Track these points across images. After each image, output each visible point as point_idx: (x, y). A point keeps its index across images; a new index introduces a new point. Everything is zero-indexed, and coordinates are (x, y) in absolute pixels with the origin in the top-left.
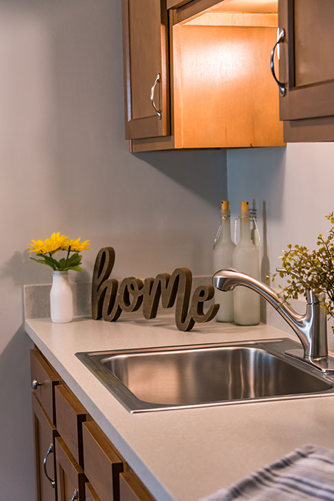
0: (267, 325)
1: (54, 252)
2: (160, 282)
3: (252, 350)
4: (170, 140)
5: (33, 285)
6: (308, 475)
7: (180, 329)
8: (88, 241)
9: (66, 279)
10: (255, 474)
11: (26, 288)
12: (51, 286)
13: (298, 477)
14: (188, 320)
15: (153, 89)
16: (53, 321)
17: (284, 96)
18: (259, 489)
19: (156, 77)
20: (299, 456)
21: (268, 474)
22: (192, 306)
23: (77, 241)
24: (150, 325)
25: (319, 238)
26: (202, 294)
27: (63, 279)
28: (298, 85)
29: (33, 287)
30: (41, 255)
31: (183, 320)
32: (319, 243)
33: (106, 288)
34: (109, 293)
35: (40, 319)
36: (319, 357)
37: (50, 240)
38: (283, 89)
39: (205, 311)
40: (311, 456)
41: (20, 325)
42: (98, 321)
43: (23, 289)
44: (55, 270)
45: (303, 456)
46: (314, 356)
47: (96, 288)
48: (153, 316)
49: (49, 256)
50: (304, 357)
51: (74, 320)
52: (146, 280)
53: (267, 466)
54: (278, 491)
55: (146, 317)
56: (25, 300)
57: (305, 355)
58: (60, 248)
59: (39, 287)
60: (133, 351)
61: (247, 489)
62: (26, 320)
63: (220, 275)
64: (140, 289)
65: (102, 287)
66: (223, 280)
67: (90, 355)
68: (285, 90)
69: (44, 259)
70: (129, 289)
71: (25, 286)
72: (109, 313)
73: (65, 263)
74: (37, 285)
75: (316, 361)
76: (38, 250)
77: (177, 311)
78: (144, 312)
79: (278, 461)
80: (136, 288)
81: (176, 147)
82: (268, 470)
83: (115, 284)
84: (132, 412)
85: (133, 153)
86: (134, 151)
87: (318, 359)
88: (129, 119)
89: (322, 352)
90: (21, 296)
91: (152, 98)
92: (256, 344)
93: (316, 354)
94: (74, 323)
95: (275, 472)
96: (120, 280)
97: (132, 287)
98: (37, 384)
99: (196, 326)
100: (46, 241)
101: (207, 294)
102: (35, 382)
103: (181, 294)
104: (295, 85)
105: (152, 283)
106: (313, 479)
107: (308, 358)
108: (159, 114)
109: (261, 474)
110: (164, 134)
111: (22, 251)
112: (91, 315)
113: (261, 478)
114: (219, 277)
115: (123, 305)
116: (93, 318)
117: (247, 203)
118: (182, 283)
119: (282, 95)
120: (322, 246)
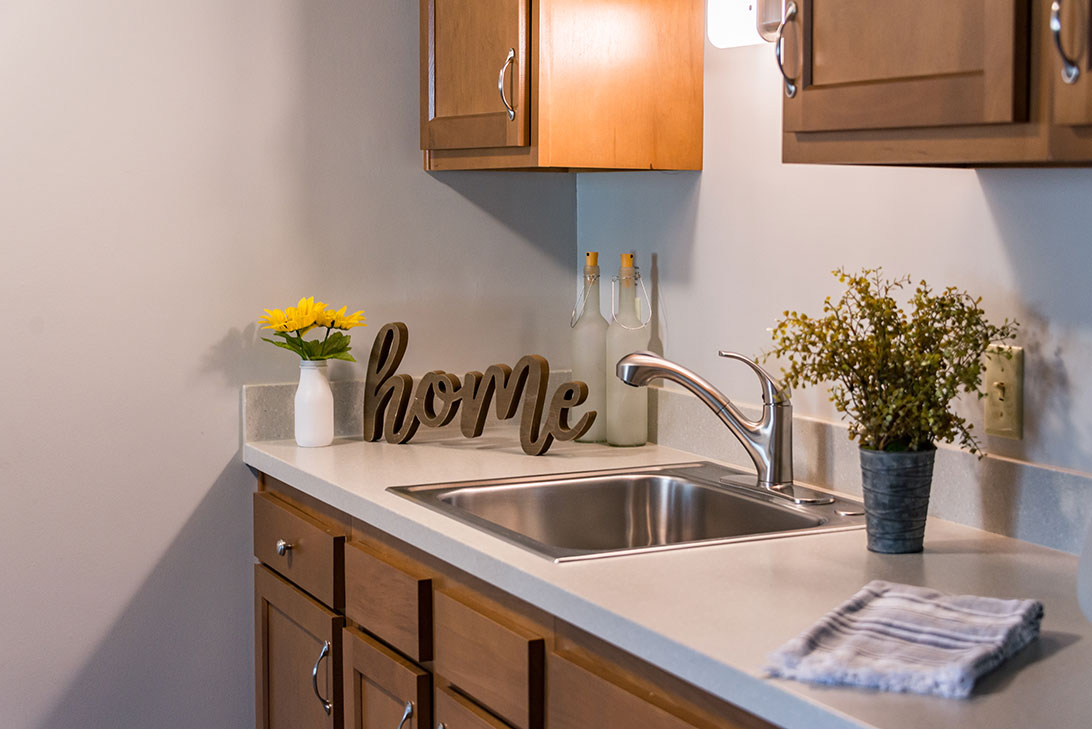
0: (659, 445)
1: (306, 328)
2: (493, 377)
3: (665, 480)
4: (528, 153)
5: (260, 385)
6: (897, 617)
7: (528, 451)
8: (363, 312)
9: (323, 373)
10: (828, 619)
11: (247, 390)
12: (297, 386)
13: (884, 620)
14: (542, 438)
15: (502, 73)
16: (299, 444)
17: (793, 97)
18: (838, 638)
19: (508, 54)
20: (872, 596)
21: (842, 619)
22: (551, 415)
23: (341, 312)
24: (472, 449)
25: (826, 302)
26: (568, 396)
27: (319, 374)
28: (817, 81)
29: (259, 388)
30: (283, 334)
31: (534, 438)
32: (826, 309)
33: (393, 388)
34: (397, 397)
35: (272, 442)
36: (780, 483)
37: (296, 309)
38: (793, 88)
39: (573, 422)
40: (886, 595)
41: (234, 453)
42: (375, 443)
43: (241, 392)
44: (305, 359)
45: (877, 596)
46: (774, 482)
47: (372, 390)
48: (478, 432)
49: (294, 335)
50: (759, 484)
51: (335, 443)
52: (467, 375)
53: (837, 609)
54: (866, 638)
55: (465, 434)
56: (244, 411)
57: (759, 481)
58: (315, 323)
59: (269, 388)
60: (478, 483)
61: (823, 639)
62: (248, 444)
63: (630, 362)
64: (455, 391)
65: (385, 388)
66: (635, 370)
67: (411, 489)
68: (796, 88)
69: (284, 340)
70: (436, 388)
71: (244, 386)
72: (396, 431)
73: (324, 347)
74: (266, 385)
75: (776, 490)
76: (276, 326)
77: (523, 423)
78: (462, 427)
79: (848, 602)
80: (449, 388)
81: (540, 165)
82: (840, 614)
83: (409, 383)
84: (557, 560)
85: (430, 172)
86: (432, 168)
87: (778, 487)
88: (431, 116)
89: (786, 477)
90: (238, 403)
91: (500, 86)
92: (664, 470)
93: (777, 478)
94: (338, 447)
95: (848, 615)
96: (417, 377)
97: (442, 387)
98: (286, 548)
99: (554, 447)
100: (288, 311)
101: (576, 396)
102: (281, 544)
103: (528, 396)
104: (812, 83)
105: (479, 380)
106: (908, 622)
107: (765, 485)
108: (512, 113)
109: (834, 619)
110: (520, 143)
111: (242, 329)
112: (362, 435)
113: (837, 625)
114: (627, 366)
115: (423, 415)
116: (366, 439)
117: (632, 256)
118: (534, 377)
119: (789, 96)
120: (831, 313)
